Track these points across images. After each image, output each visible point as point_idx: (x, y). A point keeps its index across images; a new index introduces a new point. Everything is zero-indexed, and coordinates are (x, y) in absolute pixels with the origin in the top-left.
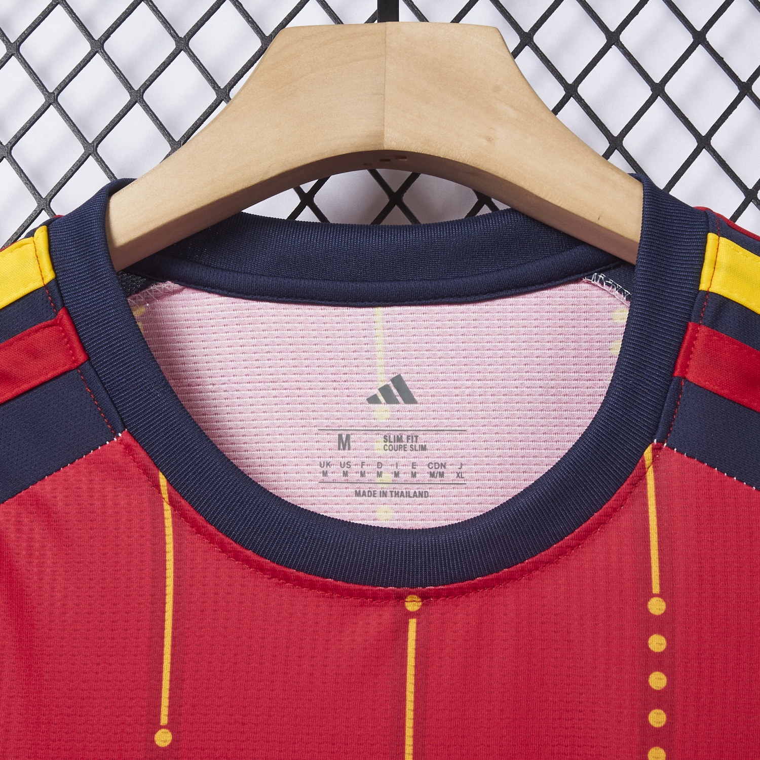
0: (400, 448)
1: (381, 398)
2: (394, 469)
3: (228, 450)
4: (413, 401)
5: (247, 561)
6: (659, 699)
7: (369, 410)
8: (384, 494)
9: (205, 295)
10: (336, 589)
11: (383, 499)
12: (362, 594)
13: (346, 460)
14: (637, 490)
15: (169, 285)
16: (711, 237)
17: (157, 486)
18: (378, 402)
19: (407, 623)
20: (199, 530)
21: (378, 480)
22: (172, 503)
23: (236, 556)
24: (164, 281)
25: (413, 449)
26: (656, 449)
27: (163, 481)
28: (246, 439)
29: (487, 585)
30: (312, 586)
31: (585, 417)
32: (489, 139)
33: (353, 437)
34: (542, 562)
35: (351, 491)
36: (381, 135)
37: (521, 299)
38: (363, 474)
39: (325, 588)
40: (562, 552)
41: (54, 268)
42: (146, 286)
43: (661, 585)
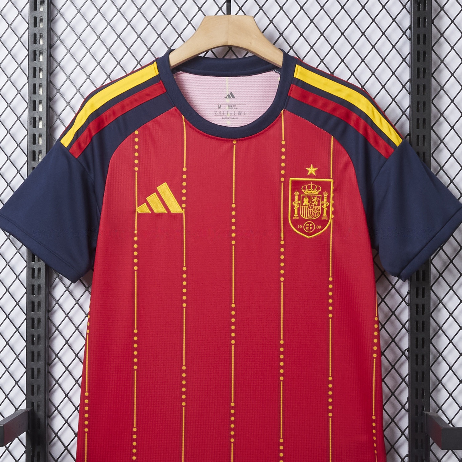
0: (232, 108)
1: (227, 97)
2: (230, 113)
3: (198, 112)
4: (235, 98)
5: (201, 133)
6: (284, 161)
7: (225, 100)
8: (228, 118)
9: (189, 74)
10: (219, 139)
11: (228, 119)
12: (224, 140)
13: (220, 111)
14: (280, 119)
15: (181, 72)
16: (297, 65)
17: (182, 118)
18: (227, 98)
19: (233, 146)
20: (191, 127)
21: (227, 115)
22: (185, 122)
23: (199, 132)
24: (180, 71)
25: (234, 108)
26: (284, 111)
27: (183, 117)
28: (199, 106)
29: (249, 138)
30: (214, 138)
31: (271, 101)
32: (251, 43)
33: (221, 106)
34: (261, 134)
35: (221, 118)
36: (227, 42)
37: (258, 75)
38: (224, 114)
39: (217, 139)
40: (265, 132)
41: (159, 71)
42: (176, 72)
43: (284, 138)
